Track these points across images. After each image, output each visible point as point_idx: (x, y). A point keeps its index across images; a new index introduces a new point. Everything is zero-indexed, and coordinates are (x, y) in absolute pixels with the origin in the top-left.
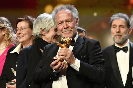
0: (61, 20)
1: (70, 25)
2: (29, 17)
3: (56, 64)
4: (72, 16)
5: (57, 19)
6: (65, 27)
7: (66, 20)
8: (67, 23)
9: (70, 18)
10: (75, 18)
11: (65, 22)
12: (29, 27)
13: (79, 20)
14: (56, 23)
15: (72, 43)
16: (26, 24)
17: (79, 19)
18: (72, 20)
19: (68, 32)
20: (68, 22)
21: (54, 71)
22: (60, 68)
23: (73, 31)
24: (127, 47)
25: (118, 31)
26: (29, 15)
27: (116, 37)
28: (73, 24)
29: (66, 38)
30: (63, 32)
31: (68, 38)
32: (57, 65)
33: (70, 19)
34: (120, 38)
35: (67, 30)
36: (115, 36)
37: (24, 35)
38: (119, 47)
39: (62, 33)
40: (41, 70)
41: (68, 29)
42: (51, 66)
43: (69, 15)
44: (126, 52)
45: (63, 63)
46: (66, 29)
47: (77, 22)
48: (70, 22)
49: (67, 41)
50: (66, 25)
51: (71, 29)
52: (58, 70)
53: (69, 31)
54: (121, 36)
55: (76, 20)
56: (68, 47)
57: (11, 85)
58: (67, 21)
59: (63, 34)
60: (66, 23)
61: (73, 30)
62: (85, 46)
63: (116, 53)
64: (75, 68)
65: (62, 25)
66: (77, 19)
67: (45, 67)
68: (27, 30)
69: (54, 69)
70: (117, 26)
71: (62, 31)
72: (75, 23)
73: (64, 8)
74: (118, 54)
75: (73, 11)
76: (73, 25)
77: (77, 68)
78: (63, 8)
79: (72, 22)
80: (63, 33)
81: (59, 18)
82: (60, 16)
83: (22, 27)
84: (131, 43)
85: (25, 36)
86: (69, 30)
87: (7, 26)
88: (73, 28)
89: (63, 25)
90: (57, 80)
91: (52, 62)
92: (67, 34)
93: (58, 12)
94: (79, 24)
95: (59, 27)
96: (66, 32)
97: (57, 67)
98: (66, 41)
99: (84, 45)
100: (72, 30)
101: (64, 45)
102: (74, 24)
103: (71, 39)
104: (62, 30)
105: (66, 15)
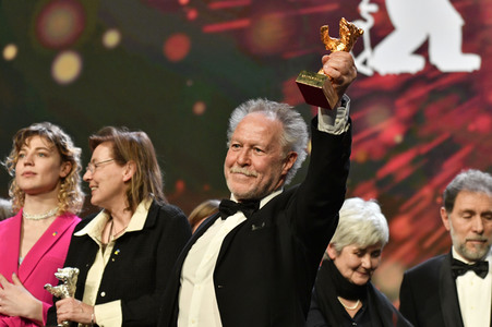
0: (241, 137)
1: (258, 160)
7: (252, 143)
8: (252, 151)
9: (266, 142)
11: (246, 148)
18: (267, 149)
19: (242, 176)
20: (255, 151)
23: (258, 179)
24: (487, 263)
25: (479, 229)
27: (469, 243)
33: (263, 145)
35: (244, 170)
36: (468, 240)
38: (466, 262)
44: (483, 277)
48: (260, 153)
50: (246, 155)
51: (254, 173)
58: (252, 146)
60: (249, 150)
61: (259, 175)
71: (231, 169)
79: (266, 156)
80: (232, 175)
86: (248, 173)
88: (263, 171)
89: (238, 153)
92: (239, 181)
93: (249, 114)
96: (238, 175)
100: (255, 177)
104: (231, 166)
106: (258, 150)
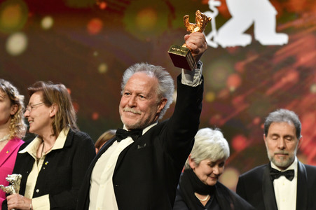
0: (130, 88)
1: (141, 103)
6: (131, 103)
7: (138, 92)
8: (138, 98)
11: (133, 95)
19: (131, 114)
23: (141, 116)
24: (293, 171)
25: (281, 146)
27: (276, 156)
28: (146, 103)
30: (124, 111)
33: (145, 94)
34: (284, 158)
35: (132, 110)
36: (275, 154)
38: (280, 170)
39: (122, 111)
44: (291, 180)
46: (131, 107)
48: (143, 99)
51: (139, 112)
54: (287, 154)
58: (138, 94)
60: (135, 97)
61: (142, 113)
63: (273, 181)
70: (279, 137)
71: (124, 109)
74: (276, 181)
79: (147, 101)
80: (124, 113)
84: (300, 164)
86: (135, 112)
96: (128, 113)
100: (140, 114)
104: (124, 107)
106: (142, 97)
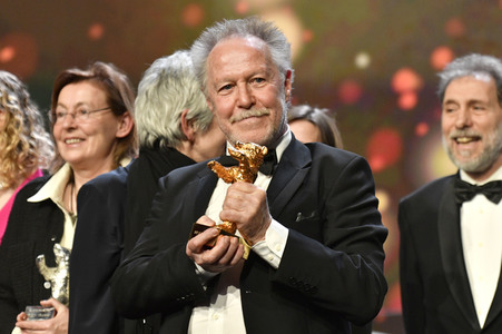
0: (229, 73)
1: (262, 93)
2: (109, 69)
3: (207, 246)
4: (269, 61)
5: (211, 72)
6: (245, 100)
7: (246, 75)
8: (251, 85)
9: (263, 66)
10: (281, 69)
11: (241, 84)
12: (106, 106)
13: (292, 76)
14: (209, 88)
15: (267, 163)
16: (95, 94)
17: (295, 73)
18: (268, 75)
19: (253, 120)
20: (255, 83)
21: (200, 269)
22: (223, 260)
23: (272, 116)
26: (107, 62)
28: (271, 89)
29: (245, 146)
30: (234, 122)
31: (253, 146)
32: (211, 248)
33: (262, 71)
35: (252, 112)
37: (89, 135)
38: (473, 182)
39: (229, 124)
40: (147, 263)
41: (253, 108)
42: (188, 251)
43: (257, 55)
44: (497, 202)
45: (234, 240)
46: (248, 107)
47: (286, 84)
48: (261, 85)
49: (248, 155)
50: (248, 92)
51: (265, 110)
52: (214, 268)
53: (258, 117)
54: (477, 139)
55: (283, 77)
56: (251, 178)
57: (37, 317)
58: (248, 79)
59: (234, 129)
60: (247, 87)
61: (271, 112)
62: (314, 178)
63: (460, 205)
64: (267, 256)
65: (230, 93)
66: (288, 75)
67: (165, 252)
68: (98, 116)
69: (200, 262)
70: (458, 105)
71: (232, 118)
72: (280, 89)
73: (240, 30)
74: (466, 207)
75: (272, 43)
76: (271, 94)
77: (275, 258)
78: (237, 32)
79: (269, 86)
80: (235, 125)
81: (219, 66)
82: (224, 59)
83: (80, 104)
85: (91, 139)
86: (259, 113)
87: (8, 101)
88: (274, 104)
89: (234, 93)
90: (208, 306)
91: (194, 235)
92: (250, 128)
93: (217, 46)
94: (292, 91)
95: (219, 101)
96: (246, 121)
97: (210, 255)
98: (246, 159)
99: (309, 173)
100: (267, 115)
101: (235, 172)
102: (277, 92)
103: (265, 151)
104: (230, 115)
105: (245, 55)
106: (260, 80)
